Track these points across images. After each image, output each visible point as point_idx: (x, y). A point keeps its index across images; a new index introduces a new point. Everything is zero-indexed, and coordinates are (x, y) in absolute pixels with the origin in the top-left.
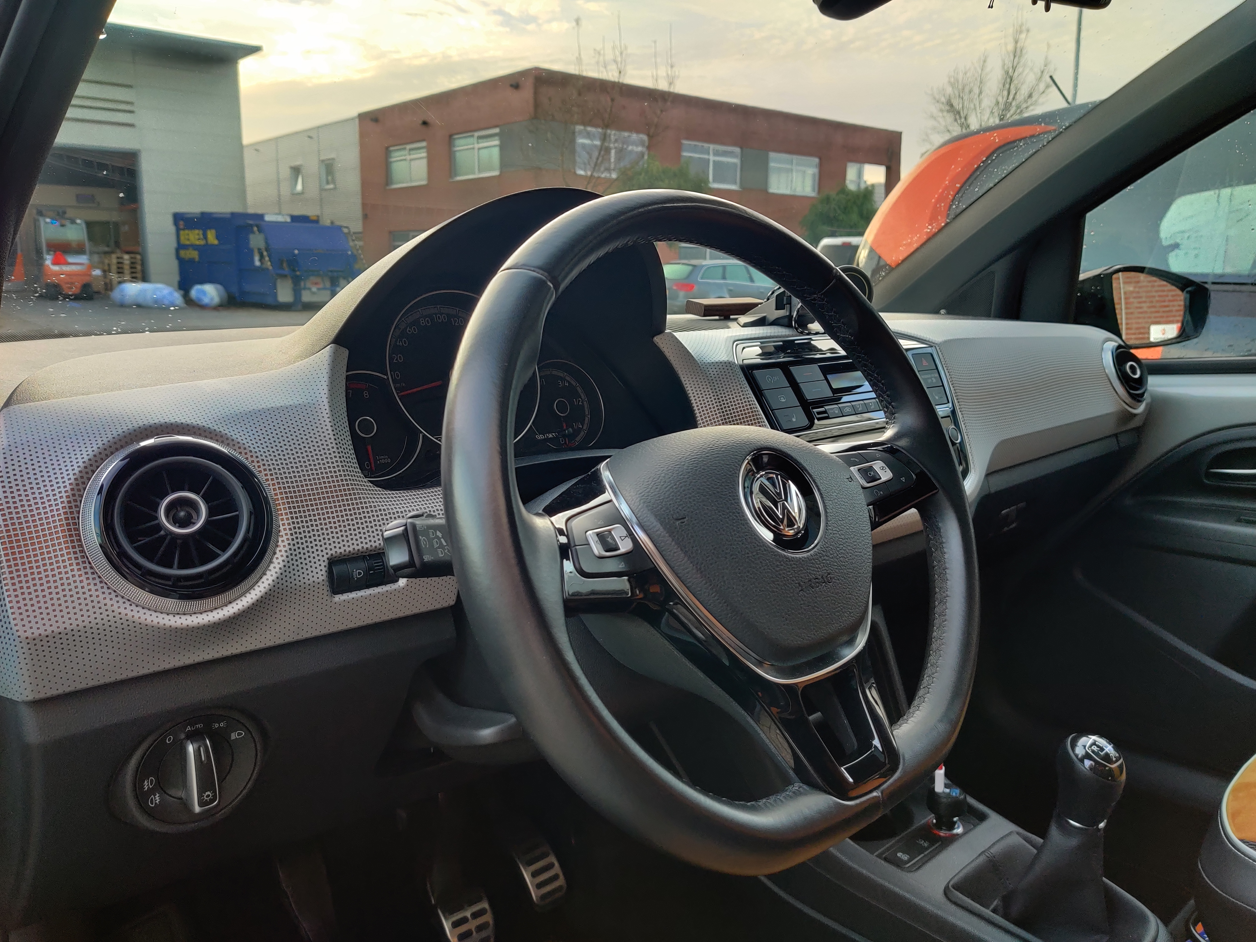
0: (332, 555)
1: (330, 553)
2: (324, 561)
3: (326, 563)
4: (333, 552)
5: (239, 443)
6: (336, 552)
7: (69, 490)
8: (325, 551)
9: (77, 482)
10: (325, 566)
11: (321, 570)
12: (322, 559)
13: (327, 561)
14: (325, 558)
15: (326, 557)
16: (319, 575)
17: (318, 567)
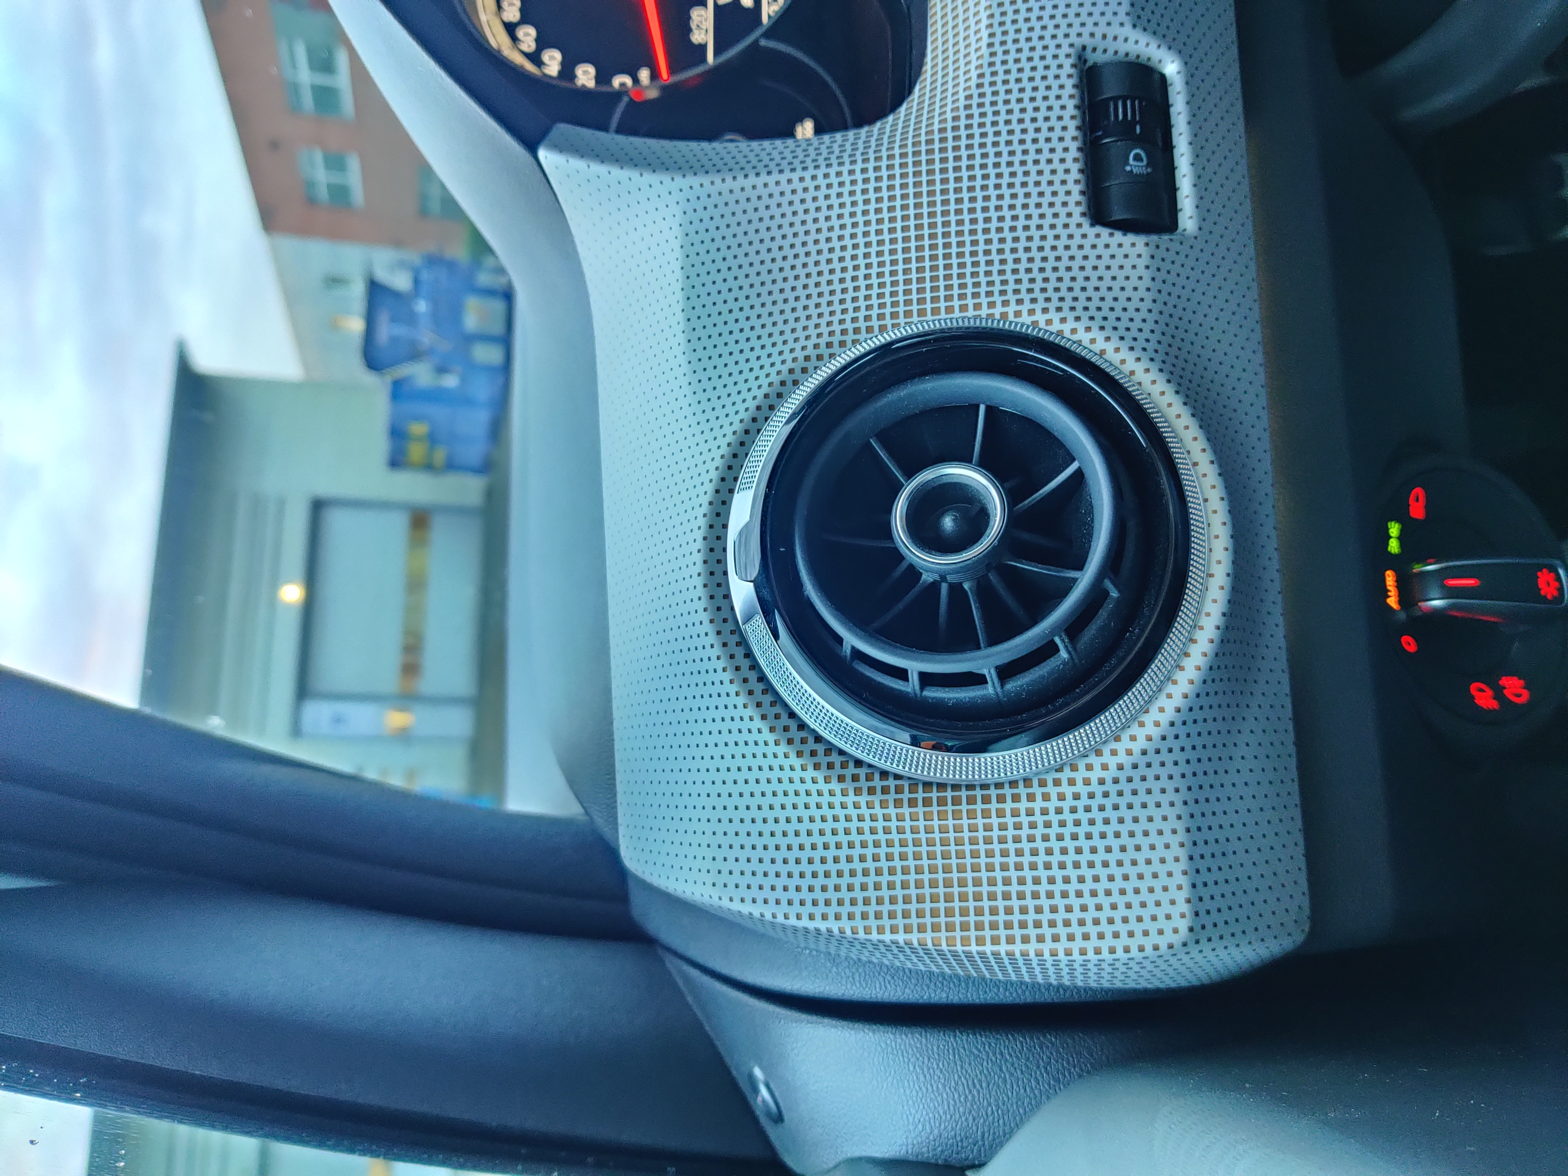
0: (1083, 214)
1: (1077, 218)
2: (1098, 236)
3: (1105, 232)
4: (1077, 211)
5: (766, 396)
6: (1078, 204)
7: (843, 785)
8: (1072, 229)
9: (824, 766)
10: (1111, 235)
11: (1120, 245)
12: (1091, 239)
13: (1098, 229)
14: (1091, 231)
15: (1086, 228)
16: (1133, 252)
17: (1110, 251)
